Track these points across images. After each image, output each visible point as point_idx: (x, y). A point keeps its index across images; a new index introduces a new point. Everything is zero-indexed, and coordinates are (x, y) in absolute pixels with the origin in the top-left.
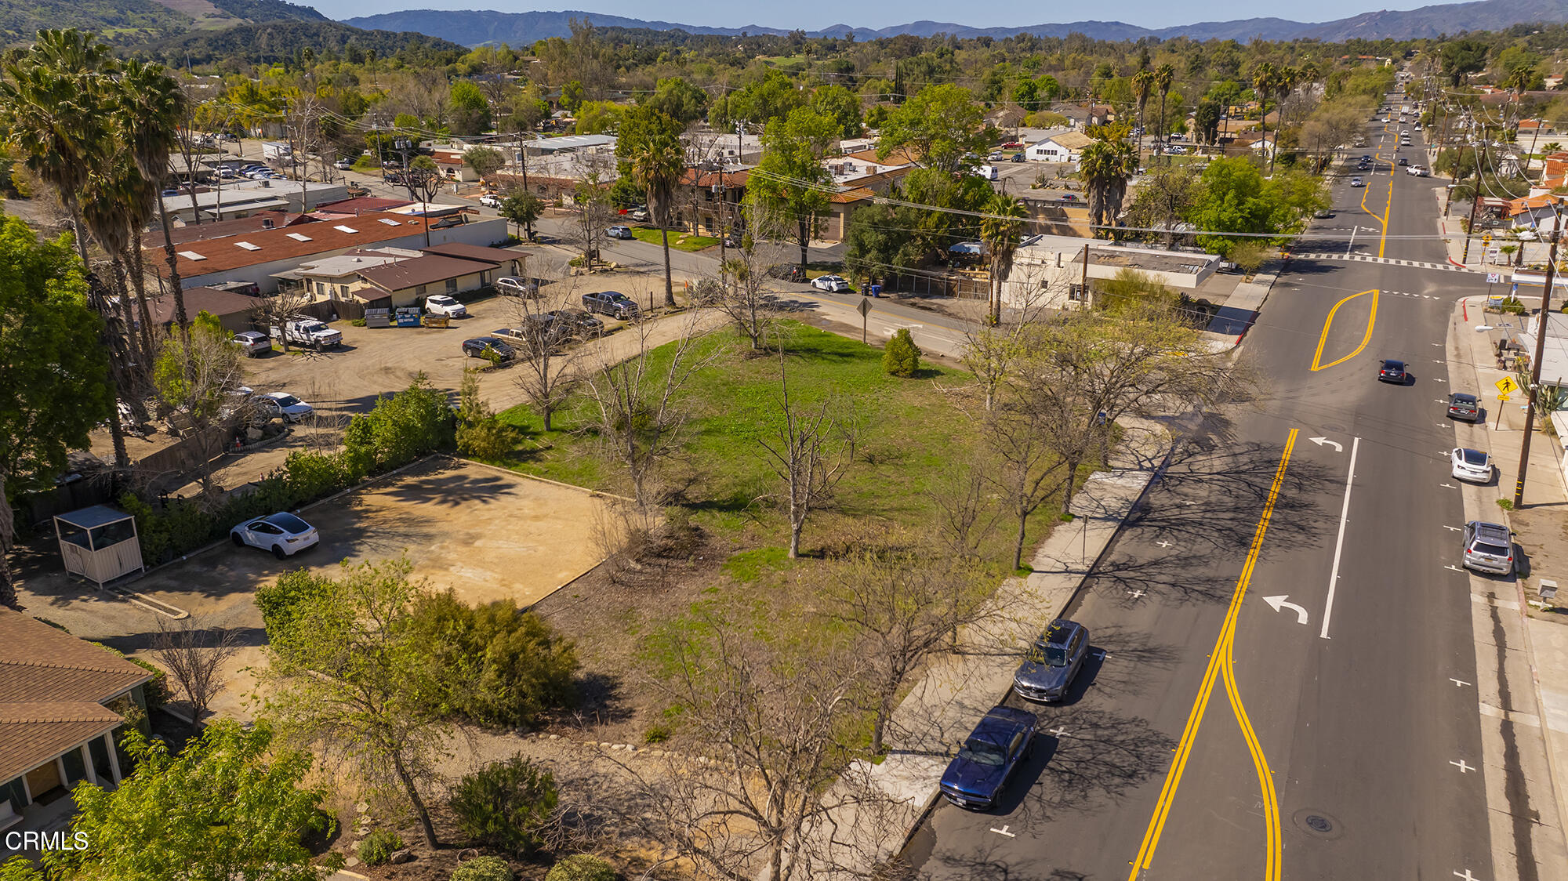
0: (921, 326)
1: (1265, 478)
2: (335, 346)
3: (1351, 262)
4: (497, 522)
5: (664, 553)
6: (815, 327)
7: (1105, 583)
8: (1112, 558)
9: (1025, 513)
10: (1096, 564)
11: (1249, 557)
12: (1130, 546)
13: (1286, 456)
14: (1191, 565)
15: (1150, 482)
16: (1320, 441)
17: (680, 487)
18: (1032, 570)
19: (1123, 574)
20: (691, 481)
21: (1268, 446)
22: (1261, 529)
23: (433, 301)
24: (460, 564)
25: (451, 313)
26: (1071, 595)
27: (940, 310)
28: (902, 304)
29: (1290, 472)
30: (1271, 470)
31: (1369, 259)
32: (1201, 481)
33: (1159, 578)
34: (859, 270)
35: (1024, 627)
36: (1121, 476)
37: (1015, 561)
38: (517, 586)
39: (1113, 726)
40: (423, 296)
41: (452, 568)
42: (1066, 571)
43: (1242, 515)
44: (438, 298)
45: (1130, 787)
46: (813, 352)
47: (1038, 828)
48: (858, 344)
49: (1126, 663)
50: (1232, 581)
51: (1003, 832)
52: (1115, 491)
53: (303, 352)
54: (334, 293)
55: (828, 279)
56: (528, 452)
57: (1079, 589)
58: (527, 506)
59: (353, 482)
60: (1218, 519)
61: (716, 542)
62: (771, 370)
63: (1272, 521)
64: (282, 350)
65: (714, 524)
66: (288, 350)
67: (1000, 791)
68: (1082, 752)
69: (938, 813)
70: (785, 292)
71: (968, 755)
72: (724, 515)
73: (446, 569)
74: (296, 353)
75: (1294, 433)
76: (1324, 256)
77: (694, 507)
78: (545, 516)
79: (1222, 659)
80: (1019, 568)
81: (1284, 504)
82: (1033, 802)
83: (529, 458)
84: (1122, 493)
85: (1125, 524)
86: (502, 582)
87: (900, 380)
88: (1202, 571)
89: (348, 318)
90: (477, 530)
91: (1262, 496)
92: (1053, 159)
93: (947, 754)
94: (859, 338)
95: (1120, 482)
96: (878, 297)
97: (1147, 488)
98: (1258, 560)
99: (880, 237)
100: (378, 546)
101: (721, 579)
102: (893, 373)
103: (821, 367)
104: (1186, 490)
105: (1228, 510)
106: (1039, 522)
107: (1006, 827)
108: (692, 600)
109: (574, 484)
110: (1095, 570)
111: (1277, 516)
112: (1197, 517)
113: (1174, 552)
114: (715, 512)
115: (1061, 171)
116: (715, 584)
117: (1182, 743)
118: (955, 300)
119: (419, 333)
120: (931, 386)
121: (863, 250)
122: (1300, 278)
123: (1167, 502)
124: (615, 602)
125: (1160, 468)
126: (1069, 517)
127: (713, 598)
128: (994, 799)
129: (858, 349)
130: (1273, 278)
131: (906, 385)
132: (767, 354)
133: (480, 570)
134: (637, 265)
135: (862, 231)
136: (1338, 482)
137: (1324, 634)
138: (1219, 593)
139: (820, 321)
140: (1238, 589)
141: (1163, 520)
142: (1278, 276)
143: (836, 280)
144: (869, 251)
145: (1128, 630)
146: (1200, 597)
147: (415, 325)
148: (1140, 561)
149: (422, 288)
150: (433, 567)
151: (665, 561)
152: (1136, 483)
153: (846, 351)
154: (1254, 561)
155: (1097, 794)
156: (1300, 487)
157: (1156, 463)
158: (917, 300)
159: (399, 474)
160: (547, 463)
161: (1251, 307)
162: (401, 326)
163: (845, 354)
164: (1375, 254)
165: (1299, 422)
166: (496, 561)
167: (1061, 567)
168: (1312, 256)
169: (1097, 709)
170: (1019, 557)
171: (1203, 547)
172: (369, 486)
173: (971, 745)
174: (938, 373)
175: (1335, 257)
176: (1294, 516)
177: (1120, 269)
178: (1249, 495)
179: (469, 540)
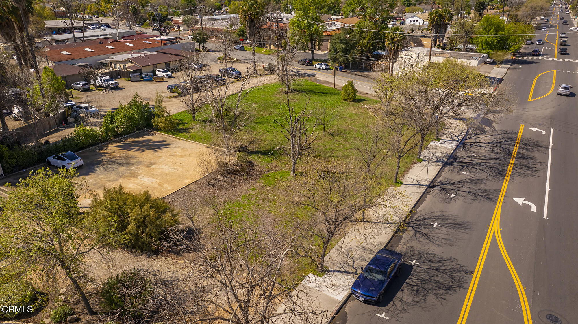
0: (359, 82)
1: (510, 145)
2: (116, 88)
3: (542, 60)
4: (163, 158)
5: (233, 172)
6: (314, 82)
7: (436, 191)
8: (439, 180)
9: (400, 157)
10: (432, 182)
11: (505, 180)
12: (447, 174)
13: (520, 136)
14: (477, 183)
15: (457, 146)
16: (535, 129)
17: (246, 144)
18: (402, 184)
19: (445, 187)
20: (251, 142)
21: (510, 132)
22: (510, 168)
23: (159, 71)
24: (143, 175)
25: (165, 76)
26: (420, 195)
27: (368, 77)
28: (351, 74)
29: (521, 143)
30: (513, 142)
31: (551, 59)
32: (481, 146)
33: (462, 189)
34: (335, 60)
35: (397, 211)
36: (444, 143)
37: (394, 179)
38: (166, 185)
39: (440, 262)
40: (155, 69)
41: (139, 177)
42: (418, 185)
43: (500, 161)
44: (161, 70)
45: (448, 295)
46: (312, 92)
47: (400, 315)
48: (332, 89)
49: (446, 229)
50: (497, 192)
51: (383, 316)
52: (441, 149)
53: (102, 90)
54: (120, 68)
55: (322, 64)
56: (184, 129)
57: (424, 193)
58: (179, 152)
59: (106, 140)
60: (489, 163)
61: (258, 168)
62: (293, 98)
63: (515, 164)
64: (95, 89)
65: (259, 161)
66: (97, 89)
67: (382, 294)
68: (423, 275)
69: (350, 304)
70: (304, 70)
71: (366, 274)
72: (263, 156)
73: (136, 178)
74: (99, 90)
75: (522, 127)
76: (530, 58)
77: (250, 153)
78: (185, 155)
79: (495, 228)
80: (396, 182)
81: (520, 157)
82: (398, 302)
83: (184, 132)
84: (445, 151)
85: (446, 164)
86: (159, 184)
87: (348, 103)
88: (482, 186)
89: (124, 77)
90: (155, 161)
91: (509, 153)
92: (417, 24)
93: (356, 273)
94: (332, 86)
95: (444, 145)
96: (342, 71)
97: (456, 148)
98: (509, 182)
99: (343, 46)
100: (107, 167)
101: (258, 184)
102: (345, 100)
103: (315, 97)
104: (473, 150)
105: (493, 159)
106: (406, 162)
107: (384, 313)
108: (243, 193)
109: (201, 142)
110: (432, 184)
111: (517, 162)
112: (479, 162)
113: (469, 177)
114: (259, 155)
115: (419, 28)
116: (255, 186)
117: (476, 272)
118: (374, 73)
119: (151, 83)
120: (361, 105)
121: (336, 51)
122: (521, 66)
123: (465, 155)
124: (208, 193)
125: (462, 140)
126: (421, 160)
127: (253, 193)
128: (378, 298)
129: (332, 91)
130: (508, 66)
131: (350, 105)
132: (293, 92)
133: (152, 178)
134: (245, 60)
135: (336, 44)
136: (544, 148)
137: (545, 217)
138: (491, 197)
139: (316, 80)
140: (500, 195)
141: (463, 163)
142: (511, 65)
143: (324, 64)
144: (338, 52)
145: (447, 214)
146: (482, 198)
147: (150, 80)
148: (453, 181)
149: (155, 66)
150: (131, 176)
151: (234, 176)
152: (452, 146)
153: (325, 91)
154: (507, 182)
155: (431, 298)
156: (527, 149)
157: (460, 138)
158: (358, 73)
159: (127, 137)
160: (191, 134)
161: (500, 77)
162: (145, 80)
163: (325, 93)
164: (553, 57)
165: (524, 122)
166: (159, 174)
167: (415, 182)
168: (525, 58)
169: (432, 252)
170: (396, 177)
171: (483, 176)
172: (113, 142)
173: (368, 269)
174: (364, 100)
175: (535, 58)
176: (524, 162)
177: (445, 59)
178: (503, 153)
179: (149, 165)
